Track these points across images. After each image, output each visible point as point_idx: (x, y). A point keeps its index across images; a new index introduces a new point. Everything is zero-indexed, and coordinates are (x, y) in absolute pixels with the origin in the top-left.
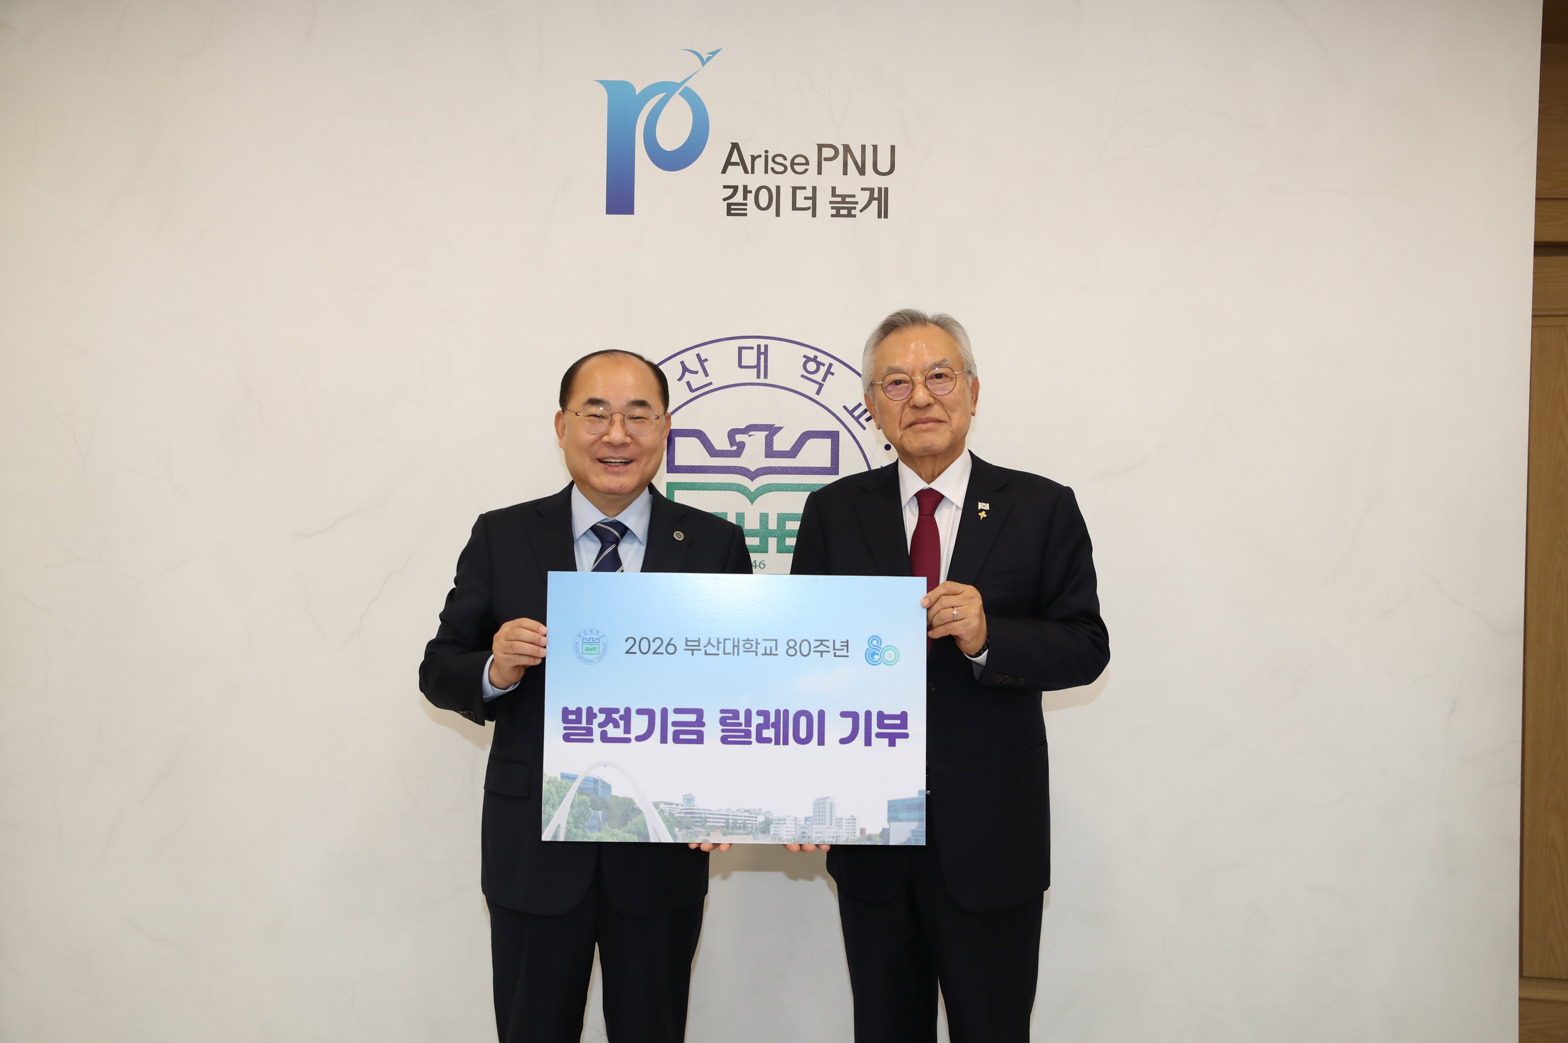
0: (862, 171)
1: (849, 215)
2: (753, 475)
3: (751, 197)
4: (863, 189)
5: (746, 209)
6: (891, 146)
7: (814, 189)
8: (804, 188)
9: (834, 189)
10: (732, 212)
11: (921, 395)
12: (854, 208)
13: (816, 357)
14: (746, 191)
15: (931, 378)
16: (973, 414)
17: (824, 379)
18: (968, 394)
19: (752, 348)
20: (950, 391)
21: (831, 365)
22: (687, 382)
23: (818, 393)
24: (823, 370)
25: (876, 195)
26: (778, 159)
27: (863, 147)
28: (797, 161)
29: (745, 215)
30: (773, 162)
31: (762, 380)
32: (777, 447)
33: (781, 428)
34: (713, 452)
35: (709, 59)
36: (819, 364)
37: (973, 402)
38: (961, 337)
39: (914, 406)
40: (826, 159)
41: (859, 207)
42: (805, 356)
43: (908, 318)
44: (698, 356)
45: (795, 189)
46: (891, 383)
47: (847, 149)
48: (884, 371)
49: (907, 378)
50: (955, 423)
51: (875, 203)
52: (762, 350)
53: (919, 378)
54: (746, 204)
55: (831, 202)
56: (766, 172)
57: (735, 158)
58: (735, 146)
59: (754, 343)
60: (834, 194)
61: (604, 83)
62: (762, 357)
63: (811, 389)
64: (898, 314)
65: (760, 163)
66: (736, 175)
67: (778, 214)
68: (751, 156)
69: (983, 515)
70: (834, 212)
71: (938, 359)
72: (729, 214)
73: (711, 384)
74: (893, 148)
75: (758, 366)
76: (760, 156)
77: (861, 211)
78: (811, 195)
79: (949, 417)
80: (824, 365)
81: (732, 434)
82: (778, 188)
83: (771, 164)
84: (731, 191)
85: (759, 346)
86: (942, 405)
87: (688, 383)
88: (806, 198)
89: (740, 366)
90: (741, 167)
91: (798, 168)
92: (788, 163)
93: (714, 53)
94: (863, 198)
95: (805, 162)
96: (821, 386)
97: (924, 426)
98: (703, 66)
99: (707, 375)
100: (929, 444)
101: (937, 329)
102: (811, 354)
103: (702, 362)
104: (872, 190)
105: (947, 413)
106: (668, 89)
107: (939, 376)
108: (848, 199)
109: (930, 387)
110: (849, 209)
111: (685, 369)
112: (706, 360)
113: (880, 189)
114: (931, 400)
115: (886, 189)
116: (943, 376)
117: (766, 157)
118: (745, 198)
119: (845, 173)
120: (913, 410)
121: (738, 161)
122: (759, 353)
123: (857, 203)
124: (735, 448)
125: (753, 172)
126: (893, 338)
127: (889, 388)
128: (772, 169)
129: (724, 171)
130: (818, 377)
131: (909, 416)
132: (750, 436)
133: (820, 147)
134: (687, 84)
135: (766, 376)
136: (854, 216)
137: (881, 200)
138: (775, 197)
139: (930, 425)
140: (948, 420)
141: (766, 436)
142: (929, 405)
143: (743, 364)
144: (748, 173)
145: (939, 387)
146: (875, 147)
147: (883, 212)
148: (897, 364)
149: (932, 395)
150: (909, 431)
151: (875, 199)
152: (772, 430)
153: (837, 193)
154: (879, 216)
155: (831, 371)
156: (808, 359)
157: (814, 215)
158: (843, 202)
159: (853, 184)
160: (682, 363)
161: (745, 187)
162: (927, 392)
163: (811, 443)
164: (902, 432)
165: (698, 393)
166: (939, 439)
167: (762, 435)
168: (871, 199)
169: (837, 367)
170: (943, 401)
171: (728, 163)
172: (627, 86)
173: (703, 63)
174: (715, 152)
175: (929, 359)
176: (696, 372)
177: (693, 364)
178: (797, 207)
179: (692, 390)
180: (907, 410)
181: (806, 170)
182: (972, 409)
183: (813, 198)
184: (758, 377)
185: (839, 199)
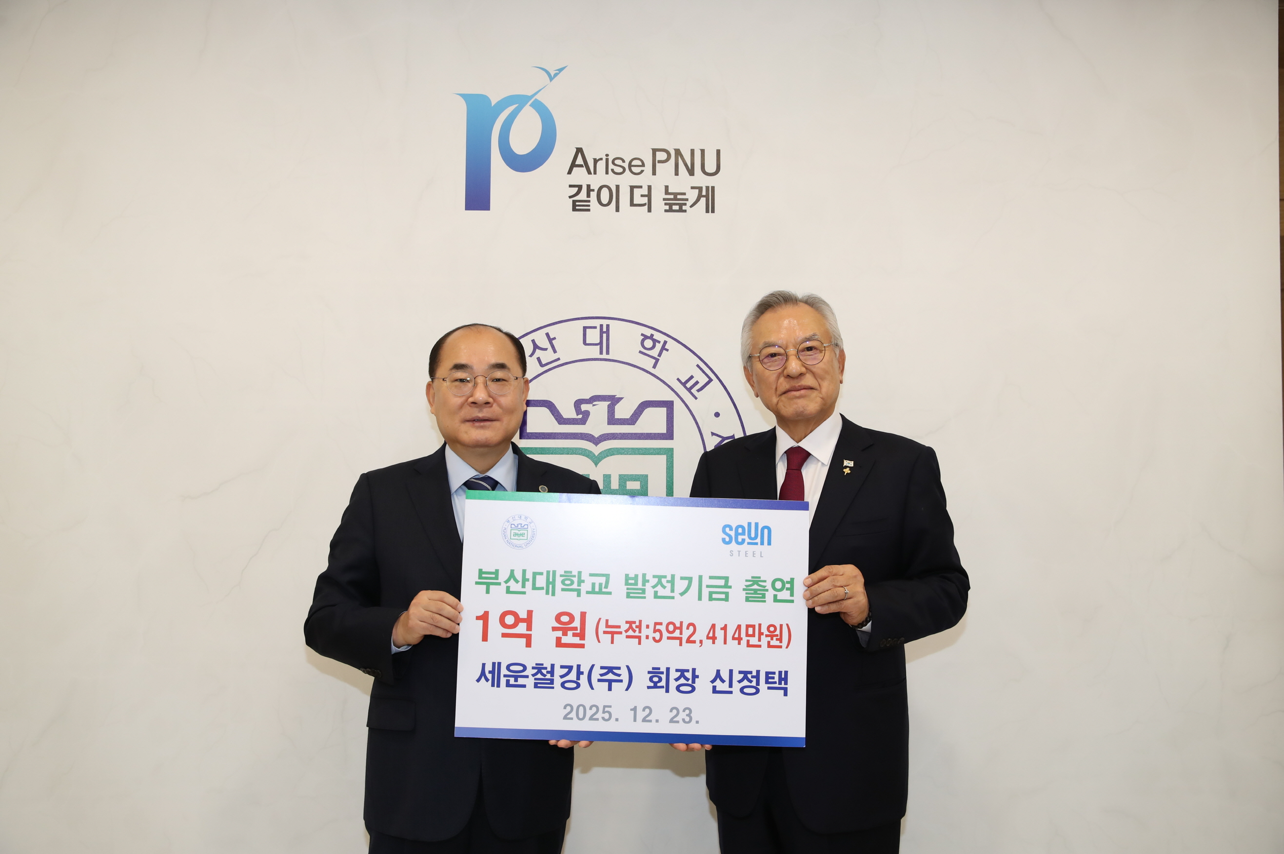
0: (691, 172)
1: (681, 210)
2: (596, 441)
3: (594, 195)
4: (692, 188)
5: (589, 206)
6: (717, 150)
7: (650, 188)
8: (641, 187)
9: (667, 187)
10: (577, 208)
11: (794, 366)
12: (685, 204)
13: (652, 335)
14: (589, 190)
15: (803, 350)
16: (841, 382)
17: (660, 355)
18: (836, 364)
19: (595, 328)
20: (820, 362)
21: (665, 342)
22: (537, 358)
23: (654, 367)
24: (659, 346)
25: (704, 193)
26: (617, 162)
27: (692, 151)
28: (634, 163)
29: (589, 210)
30: (613, 164)
31: (604, 356)
32: (618, 415)
33: (622, 398)
34: (561, 420)
35: (556, 75)
36: (655, 342)
37: (840, 371)
38: (828, 314)
39: (788, 376)
40: (660, 162)
41: (689, 203)
42: (642, 335)
43: (781, 299)
44: (547, 335)
45: (632, 188)
46: (767, 356)
47: (678, 152)
48: (761, 345)
49: (782, 351)
50: (824, 390)
51: (703, 200)
52: (605, 329)
53: (792, 351)
54: (589, 201)
55: (664, 199)
56: (607, 173)
57: (579, 161)
58: (579, 151)
59: (597, 323)
60: (667, 193)
61: (463, 96)
62: (605, 335)
63: (648, 363)
64: (772, 295)
65: (601, 165)
66: (580, 176)
67: (617, 210)
68: (594, 159)
69: (847, 471)
70: (667, 207)
71: (808, 334)
72: (574, 209)
73: (559, 359)
74: (718, 152)
75: (601, 344)
76: (601, 159)
77: (691, 206)
78: (646, 193)
79: (819, 385)
80: (659, 342)
81: (578, 404)
82: (618, 187)
83: (611, 166)
84: (576, 190)
85: (601, 326)
86: (814, 374)
87: (539, 359)
88: (642, 196)
89: (585, 343)
90: (584, 168)
91: (634, 169)
92: (626, 165)
93: (561, 70)
94: (692, 195)
95: (641, 164)
96: (657, 361)
97: (797, 393)
98: (551, 81)
99: (555, 351)
100: (801, 409)
101: (807, 307)
102: (648, 332)
103: (551, 340)
104: (700, 189)
105: (817, 381)
106: (519, 101)
107: (810, 349)
108: (679, 197)
109: (801, 357)
110: (681, 205)
111: (536, 347)
112: (554, 338)
113: (707, 188)
114: (804, 370)
115: (713, 188)
116: (813, 349)
117: (607, 160)
118: (588, 196)
119: (677, 174)
120: (787, 379)
121: (582, 163)
122: (602, 332)
123: (687, 200)
124: (580, 416)
125: (595, 173)
126: (768, 316)
127: (766, 360)
128: (612, 170)
129: (570, 172)
130: (655, 353)
131: (784, 384)
132: (594, 405)
133: (655, 151)
134: (537, 97)
135: (608, 353)
136: (685, 211)
137: (708, 197)
138: (615, 195)
139: (803, 392)
140: (818, 387)
141: (608, 405)
142: (802, 375)
143: (587, 342)
144: (591, 174)
145: (811, 359)
146: (703, 151)
147: (710, 208)
148: (773, 339)
149: (804, 365)
150: (783, 398)
151: (704, 196)
152: (614, 401)
153: (670, 191)
154: (707, 211)
155: (666, 347)
156: (645, 337)
157: (649, 210)
158: (675, 199)
159: (683, 184)
160: (533, 341)
161: (588, 186)
162: (800, 362)
163: (649, 411)
164: (778, 399)
165: (547, 367)
166: (811, 404)
167: (605, 404)
168: (700, 196)
169: (671, 344)
170: (814, 370)
171: (573, 165)
172: (484, 99)
173: (551, 79)
174: (561, 156)
175: (801, 335)
176: (546, 349)
177: (543, 342)
178: (634, 203)
179: (542, 365)
180: (782, 379)
181: (642, 171)
182: (840, 377)
183: (649, 196)
184: (601, 353)
185: (672, 197)
